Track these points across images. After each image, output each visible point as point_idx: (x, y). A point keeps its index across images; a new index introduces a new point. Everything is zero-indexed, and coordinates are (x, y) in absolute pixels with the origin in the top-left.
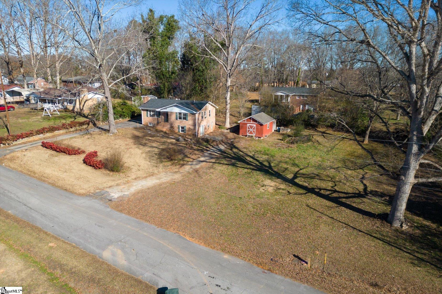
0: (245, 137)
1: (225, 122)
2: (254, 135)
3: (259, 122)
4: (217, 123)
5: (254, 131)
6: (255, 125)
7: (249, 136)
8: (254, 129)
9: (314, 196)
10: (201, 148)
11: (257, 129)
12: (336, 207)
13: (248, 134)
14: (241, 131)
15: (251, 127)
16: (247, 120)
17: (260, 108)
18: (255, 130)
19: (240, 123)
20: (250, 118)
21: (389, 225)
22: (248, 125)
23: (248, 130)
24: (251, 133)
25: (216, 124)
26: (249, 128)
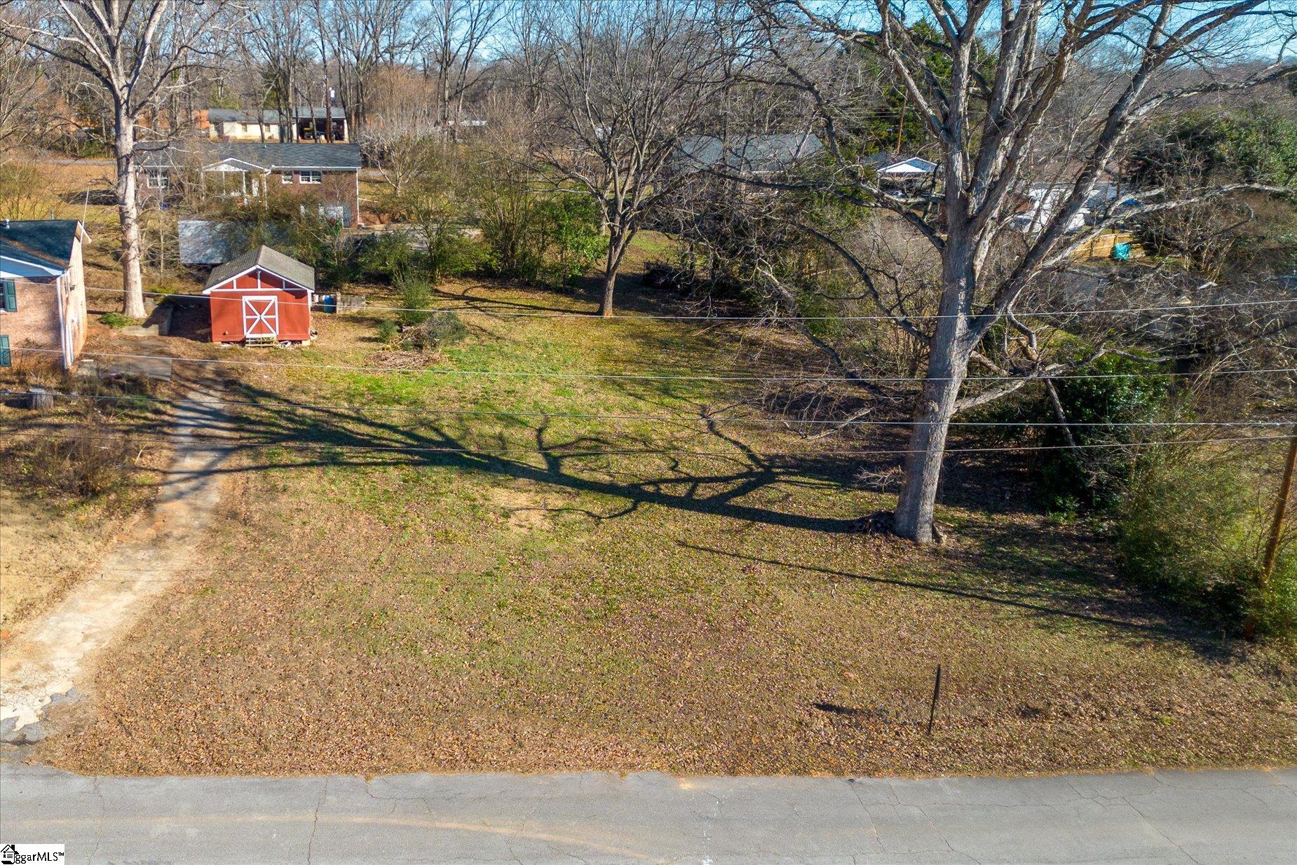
0: (238, 346)
1: (123, 300)
2: (273, 335)
3: (288, 285)
4: (93, 308)
5: (272, 322)
6: (274, 299)
7: (256, 341)
8: (271, 312)
9: (663, 509)
10: (139, 418)
11: (284, 310)
12: (748, 526)
13: (248, 335)
14: (217, 327)
15: (260, 306)
16: (241, 283)
17: (212, 227)
18: (276, 317)
19: (213, 294)
20: (253, 275)
21: (908, 541)
22: (246, 299)
23: (245, 317)
24: (260, 328)
25: (89, 312)
26: (250, 312)
